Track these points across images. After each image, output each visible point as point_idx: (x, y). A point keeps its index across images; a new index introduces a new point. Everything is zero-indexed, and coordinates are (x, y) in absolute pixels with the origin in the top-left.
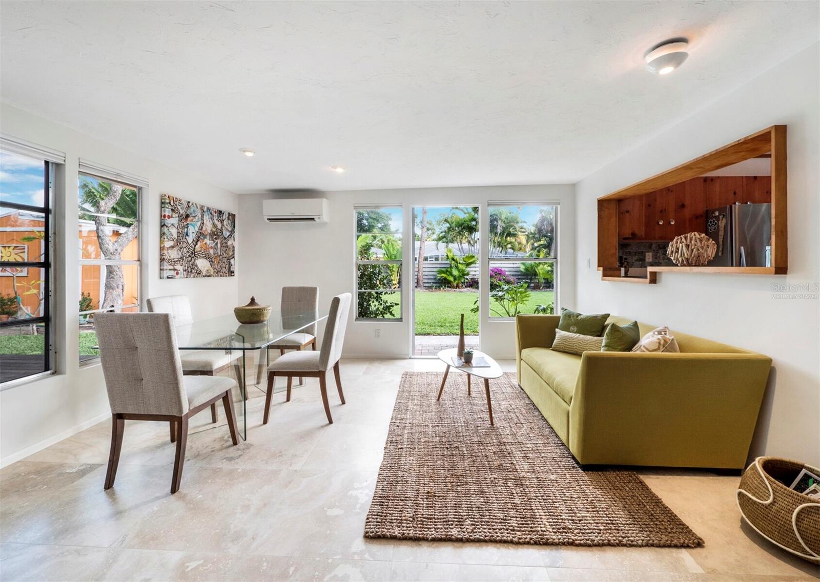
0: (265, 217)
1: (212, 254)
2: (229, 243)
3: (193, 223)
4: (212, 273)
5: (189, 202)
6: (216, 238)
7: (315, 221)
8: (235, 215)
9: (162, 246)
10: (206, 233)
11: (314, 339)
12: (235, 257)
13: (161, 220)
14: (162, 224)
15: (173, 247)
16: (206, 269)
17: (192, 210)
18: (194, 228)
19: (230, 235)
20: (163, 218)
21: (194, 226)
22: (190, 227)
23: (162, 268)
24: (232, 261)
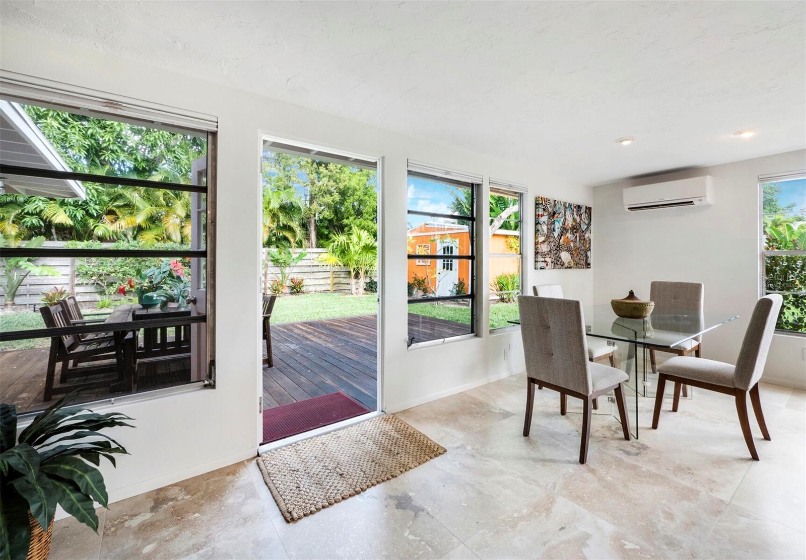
0: (625, 206)
1: (573, 247)
2: (586, 236)
3: (558, 219)
4: (572, 265)
5: (555, 201)
6: (575, 232)
7: (694, 204)
8: (591, 208)
9: (537, 241)
10: (568, 227)
11: (699, 346)
12: (591, 250)
13: (536, 219)
14: (537, 222)
15: (544, 242)
16: (568, 261)
17: (557, 208)
18: (559, 224)
19: (587, 228)
20: (537, 217)
21: (559, 222)
22: (556, 223)
23: (536, 260)
24: (589, 253)
